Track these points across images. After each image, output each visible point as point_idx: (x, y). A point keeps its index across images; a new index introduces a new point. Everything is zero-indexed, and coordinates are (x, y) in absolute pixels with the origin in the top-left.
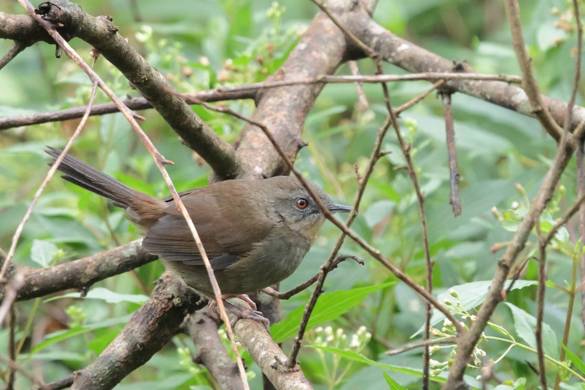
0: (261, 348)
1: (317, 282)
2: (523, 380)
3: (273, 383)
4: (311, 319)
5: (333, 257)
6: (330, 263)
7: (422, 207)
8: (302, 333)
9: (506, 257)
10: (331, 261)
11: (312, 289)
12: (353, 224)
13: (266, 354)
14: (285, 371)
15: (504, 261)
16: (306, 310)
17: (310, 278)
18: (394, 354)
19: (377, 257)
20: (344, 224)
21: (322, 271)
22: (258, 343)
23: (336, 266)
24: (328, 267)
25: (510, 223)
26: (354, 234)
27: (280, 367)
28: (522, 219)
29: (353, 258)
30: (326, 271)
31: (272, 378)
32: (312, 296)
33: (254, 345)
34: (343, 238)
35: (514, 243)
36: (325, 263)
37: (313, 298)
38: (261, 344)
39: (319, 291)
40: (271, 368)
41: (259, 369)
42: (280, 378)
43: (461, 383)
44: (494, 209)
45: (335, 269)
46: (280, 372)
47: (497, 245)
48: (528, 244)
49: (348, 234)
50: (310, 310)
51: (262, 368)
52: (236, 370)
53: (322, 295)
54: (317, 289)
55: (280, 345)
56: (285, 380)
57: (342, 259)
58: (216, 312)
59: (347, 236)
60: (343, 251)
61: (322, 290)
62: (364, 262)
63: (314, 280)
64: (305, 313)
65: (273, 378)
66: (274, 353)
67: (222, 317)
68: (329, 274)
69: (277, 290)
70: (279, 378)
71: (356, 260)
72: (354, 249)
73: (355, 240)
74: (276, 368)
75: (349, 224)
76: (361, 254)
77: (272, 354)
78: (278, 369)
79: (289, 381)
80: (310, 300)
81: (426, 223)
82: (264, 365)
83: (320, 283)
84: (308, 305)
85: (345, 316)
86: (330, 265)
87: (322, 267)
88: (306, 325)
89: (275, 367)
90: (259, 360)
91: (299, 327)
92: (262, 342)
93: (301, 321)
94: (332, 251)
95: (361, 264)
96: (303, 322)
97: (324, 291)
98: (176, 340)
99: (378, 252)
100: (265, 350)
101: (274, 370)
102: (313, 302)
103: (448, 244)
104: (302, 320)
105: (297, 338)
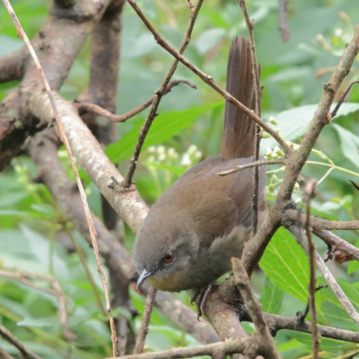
0: (99, 168)
1: (151, 106)
2: (348, 198)
3: (110, 202)
4: (146, 140)
5: (167, 82)
6: (164, 87)
7: (251, 34)
8: (137, 154)
9: (332, 81)
10: (165, 86)
11: (147, 112)
12: (185, 51)
13: (104, 175)
14: (121, 191)
15: (329, 85)
16: (141, 133)
17: (146, 103)
18: (225, 175)
19: (209, 82)
20: (177, 51)
21: (157, 96)
22: (96, 164)
23: (169, 91)
24: (163, 91)
25: (337, 48)
26: (187, 61)
27: (117, 187)
28: (347, 45)
29: (186, 82)
30: (160, 95)
31: (109, 197)
32: (146, 119)
33: (92, 166)
34: (176, 64)
35: (340, 68)
36: (159, 88)
37: (148, 121)
38: (99, 165)
39: (153, 115)
40: (108, 188)
41: (96, 189)
42: (117, 198)
43: (289, 202)
44: (320, 37)
45: (169, 93)
46: (117, 191)
47: (322, 70)
48: (352, 69)
49: (181, 60)
50: (145, 132)
51: (99, 187)
52: (76, 189)
53: (156, 118)
54: (151, 112)
55: (117, 166)
56: (121, 200)
57: (176, 84)
58: (55, 134)
59: (180, 62)
60: (176, 77)
61: (157, 113)
62: (197, 86)
63: (150, 104)
64: (140, 135)
65: (110, 197)
66: (111, 174)
67: (62, 139)
68: (163, 98)
69: (113, 112)
70: (115, 197)
71: (189, 84)
72: (186, 75)
73: (188, 65)
74: (113, 188)
75: (182, 51)
76: (194, 79)
77: (109, 174)
78: (115, 188)
79: (126, 200)
80: (145, 123)
81: (255, 48)
82: (101, 184)
83: (154, 107)
84: (143, 127)
85: (177, 138)
86: (164, 89)
87: (156, 91)
88: (141, 146)
89: (112, 187)
90: (97, 180)
91: (134, 149)
92: (99, 163)
93: (137, 143)
94: (166, 77)
95: (194, 89)
96: (139, 144)
97: (158, 115)
98: (14, 161)
99: (209, 77)
100: (103, 170)
101: (111, 190)
102: (148, 125)
103: (277, 69)
104: (137, 142)
105: (133, 159)
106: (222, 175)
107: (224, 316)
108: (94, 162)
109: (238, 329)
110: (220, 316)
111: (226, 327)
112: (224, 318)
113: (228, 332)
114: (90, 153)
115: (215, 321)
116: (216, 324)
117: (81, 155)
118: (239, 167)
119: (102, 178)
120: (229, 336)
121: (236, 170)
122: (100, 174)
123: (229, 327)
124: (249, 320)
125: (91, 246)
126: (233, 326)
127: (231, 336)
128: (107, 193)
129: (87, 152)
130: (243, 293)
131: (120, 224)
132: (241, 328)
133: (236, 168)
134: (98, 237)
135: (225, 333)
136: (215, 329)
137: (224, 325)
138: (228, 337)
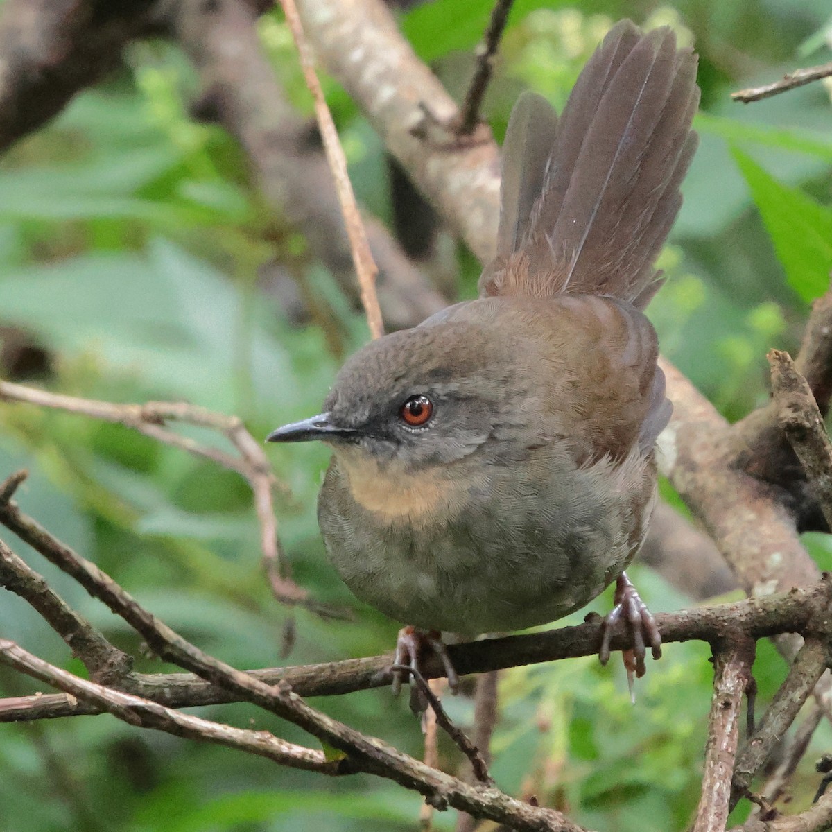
106: (747, 100)
107: (751, 516)
108: (368, 57)
109: (792, 554)
110: (740, 517)
111: (756, 550)
112: (750, 522)
113: (764, 566)
114: (357, 31)
115: (724, 533)
116: (727, 539)
117: (329, 38)
118: (794, 75)
119: (393, 107)
120: (765, 575)
121: (786, 83)
122: (386, 93)
123: (766, 550)
124: (824, 527)
125: (358, 307)
126: (777, 548)
127: (772, 577)
129: (346, 29)
130: (803, 454)
131: (444, 244)
132: (801, 553)
133: (786, 78)
134: (381, 279)
135: (753, 569)
136: (725, 555)
137: (752, 543)
138: (764, 580)
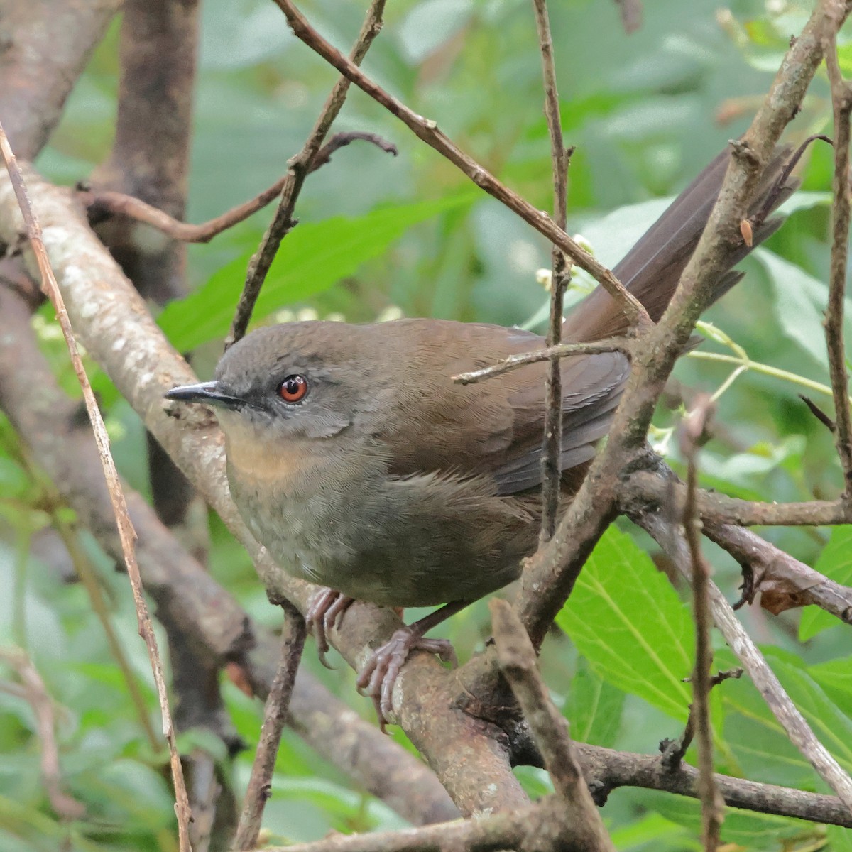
0: (140, 364)
1: (278, 200)
2: (796, 443)
3: (170, 452)
4: (264, 290)
5: (319, 138)
6: (311, 151)
7: (540, 11)
8: (241, 326)
9: (754, 136)
10: (314, 146)
11: (268, 216)
12: (369, 53)
13: (154, 380)
14: (200, 424)
15: (745, 145)
16: (253, 270)
17: (264, 192)
19: (429, 136)
20: (346, 55)
21: (292, 173)
22: (133, 354)
23: (325, 160)
24: (309, 162)
25: (762, 51)
26: (372, 79)
27: (188, 414)
28: (793, 41)
29: (370, 138)
30: (301, 171)
31: (167, 438)
32: (266, 235)
33: (122, 355)
34: (343, 89)
35: (774, 100)
36: (299, 152)
37: (269, 240)
38: (141, 356)
39: (284, 223)
40: (164, 416)
41: (135, 418)
42: (187, 441)
43: (641, 452)
44: (726, 16)
45: (325, 167)
46: (188, 424)
47: (732, 105)
48: (807, 102)
49: (357, 79)
50: (262, 269)
51: (143, 414)
52: (81, 419)
53: (291, 234)
54: (279, 217)
55: (188, 358)
56: (200, 446)
57: (343, 141)
58: (26, 273)
59: (353, 85)
60: (345, 122)
61: (293, 219)
62: (398, 149)
63: (273, 194)
64: (249, 277)
65: (171, 440)
66: (172, 378)
67: (43, 288)
68: (310, 180)
69: (179, 217)
70: (184, 440)
71: (377, 143)
72: (372, 117)
73: (374, 93)
74: (177, 416)
75: (359, 55)
76: (388, 129)
77: (167, 379)
78: (182, 417)
79: (211, 447)
80: (261, 245)
81: (551, 49)
82: (147, 406)
83: (286, 203)
84: (256, 256)
85: (351, 285)
86: (312, 155)
87: (291, 161)
88: (252, 306)
89: (175, 412)
90: (135, 394)
91: (233, 314)
92: (142, 351)
93: (240, 297)
94: (317, 122)
95: (391, 154)
96: (245, 298)
97: (295, 223)
99: (431, 124)
100: (151, 370)
101: (172, 420)
102: (270, 250)
103: (609, 103)
104: (241, 295)
105: (229, 338)
106: (465, 383)
107: (470, 751)
108: (128, 346)
109: (506, 785)
110: (459, 752)
111: (474, 782)
112: (468, 756)
113: (480, 794)
114: (118, 324)
115: (447, 765)
116: (448, 771)
117: (95, 329)
118: (508, 360)
119: (149, 389)
120: (482, 803)
121: (500, 367)
122: (145, 377)
123: (482, 782)
124: (537, 762)
125: (121, 568)
126: (493, 780)
127: (488, 805)
128: (163, 428)
129: (110, 321)
130: (520, 692)
131: (196, 510)
132: (514, 783)
133: (500, 362)
134: (139, 544)
135: (471, 798)
136: (446, 786)
137: (469, 774)
138: (481, 808)
